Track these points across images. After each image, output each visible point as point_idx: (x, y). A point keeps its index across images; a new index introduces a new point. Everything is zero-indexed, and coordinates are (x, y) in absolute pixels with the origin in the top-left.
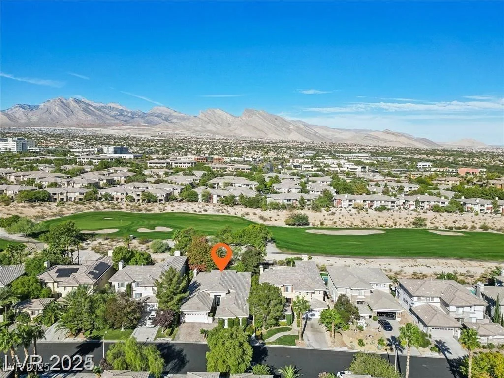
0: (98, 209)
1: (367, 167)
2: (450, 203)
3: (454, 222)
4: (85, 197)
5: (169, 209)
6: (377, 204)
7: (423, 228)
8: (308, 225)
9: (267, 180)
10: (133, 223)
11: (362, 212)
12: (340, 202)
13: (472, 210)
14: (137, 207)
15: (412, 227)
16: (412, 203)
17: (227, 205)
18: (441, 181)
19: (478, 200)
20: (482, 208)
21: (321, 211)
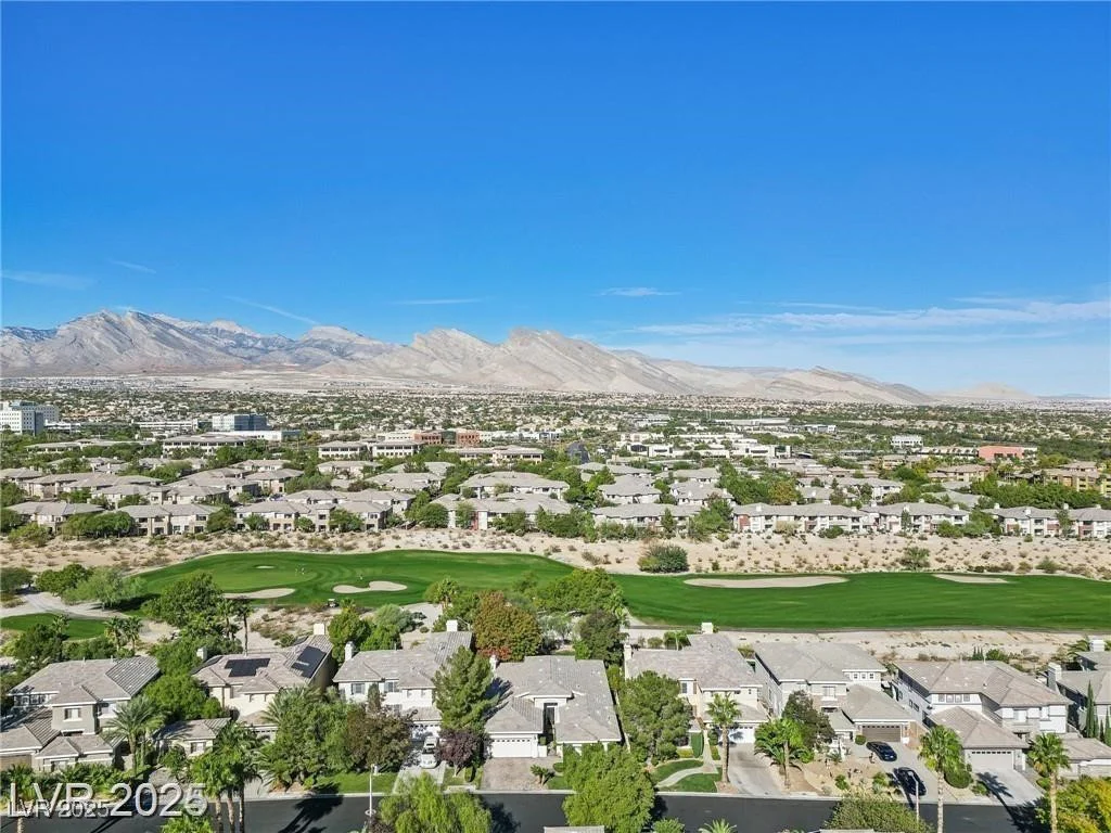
0: (238, 548)
1: (788, 448)
2: (973, 518)
3: (985, 557)
4: (209, 523)
5: (389, 544)
6: (823, 524)
7: (923, 570)
8: (686, 570)
9: (586, 478)
10: (320, 575)
11: (793, 541)
12: (745, 522)
13: (1018, 531)
14: (321, 542)
15: (900, 568)
16: (894, 519)
17: (510, 531)
18: (946, 473)
19: (1028, 511)
20: (1039, 527)
21: (709, 541)
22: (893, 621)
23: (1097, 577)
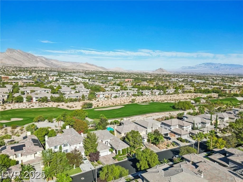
2: (138, 93)
3: (142, 100)
6: (113, 95)
7: (134, 103)
8: (92, 107)
9: (55, 88)
11: (109, 99)
13: (145, 95)
15: (130, 103)
16: (125, 93)
17: (43, 102)
18: (125, 84)
22: (141, 113)
23: (160, 102)
